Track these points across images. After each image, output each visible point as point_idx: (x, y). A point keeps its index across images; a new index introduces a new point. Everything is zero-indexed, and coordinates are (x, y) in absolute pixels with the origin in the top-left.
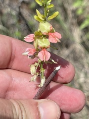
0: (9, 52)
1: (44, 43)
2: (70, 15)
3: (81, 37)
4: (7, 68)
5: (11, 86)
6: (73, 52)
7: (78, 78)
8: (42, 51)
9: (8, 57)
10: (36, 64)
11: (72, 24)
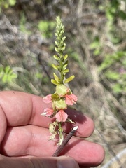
0: (30, 110)
1: (61, 105)
2: (88, 55)
3: (100, 76)
4: (28, 124)
5: (32, 142)
6: (93, 90)
7: (99, 115)
8: (60, 112)
9: (29, 115)
10: (55, 123)
11: (91, 63)
